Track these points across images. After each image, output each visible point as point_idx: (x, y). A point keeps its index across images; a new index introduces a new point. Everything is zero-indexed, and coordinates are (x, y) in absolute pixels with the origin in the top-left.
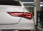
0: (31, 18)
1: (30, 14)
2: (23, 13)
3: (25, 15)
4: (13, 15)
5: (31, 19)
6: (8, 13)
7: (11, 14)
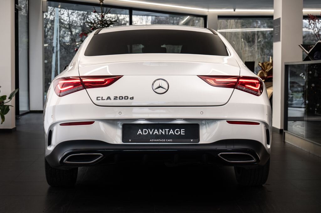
0: (259, 91)
1: (258, 82)
2: (238, 78)
3: (243, 84)
4: (212, 82)
5: (259, 93)
6: (201, 77)
7: (208, 80)
